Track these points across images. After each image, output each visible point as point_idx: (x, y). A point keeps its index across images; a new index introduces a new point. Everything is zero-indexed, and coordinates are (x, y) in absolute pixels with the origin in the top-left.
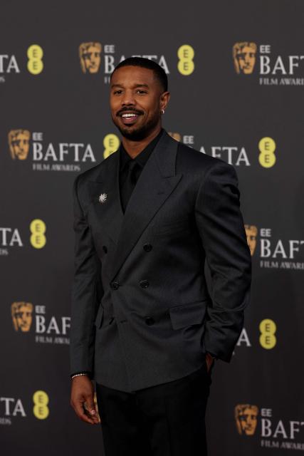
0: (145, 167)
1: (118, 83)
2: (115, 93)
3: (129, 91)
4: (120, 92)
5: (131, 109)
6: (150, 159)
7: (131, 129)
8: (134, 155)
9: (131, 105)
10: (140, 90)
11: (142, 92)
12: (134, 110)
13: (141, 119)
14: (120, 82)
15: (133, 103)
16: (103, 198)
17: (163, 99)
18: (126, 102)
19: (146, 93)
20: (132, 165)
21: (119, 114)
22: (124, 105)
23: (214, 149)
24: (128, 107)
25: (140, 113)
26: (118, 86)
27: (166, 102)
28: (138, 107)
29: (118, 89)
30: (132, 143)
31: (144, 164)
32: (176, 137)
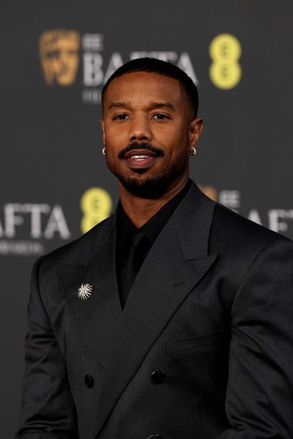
0: (157, 242)
1: (121, 101)
2: (114, 119)
3: (140, 115)
4: (122, 117)
5: (144, 146)
6: (165, 228)
7: (143, 177)
8: (140, 222)
9: (145, 138)
10: (157, 113)
11: (161, 117)
12: (149, 147)
13: (159, 163)
14: (125, 99)
15: (147, 135)
16: (84, 291)
17: (193, 130)
18: (138, 133)
19: (169, 118)
20: (137, 238)
21: (124, 155)
22: (134, 138)
23: (274, 216)
24: (140, 142)
25: (158, 153)
26: (122, 105)
27: (197, 136)
28: (155, 144)
29: (121, 111)
30: (141, 202)
31: (155, 237)
32: (209, 193)
